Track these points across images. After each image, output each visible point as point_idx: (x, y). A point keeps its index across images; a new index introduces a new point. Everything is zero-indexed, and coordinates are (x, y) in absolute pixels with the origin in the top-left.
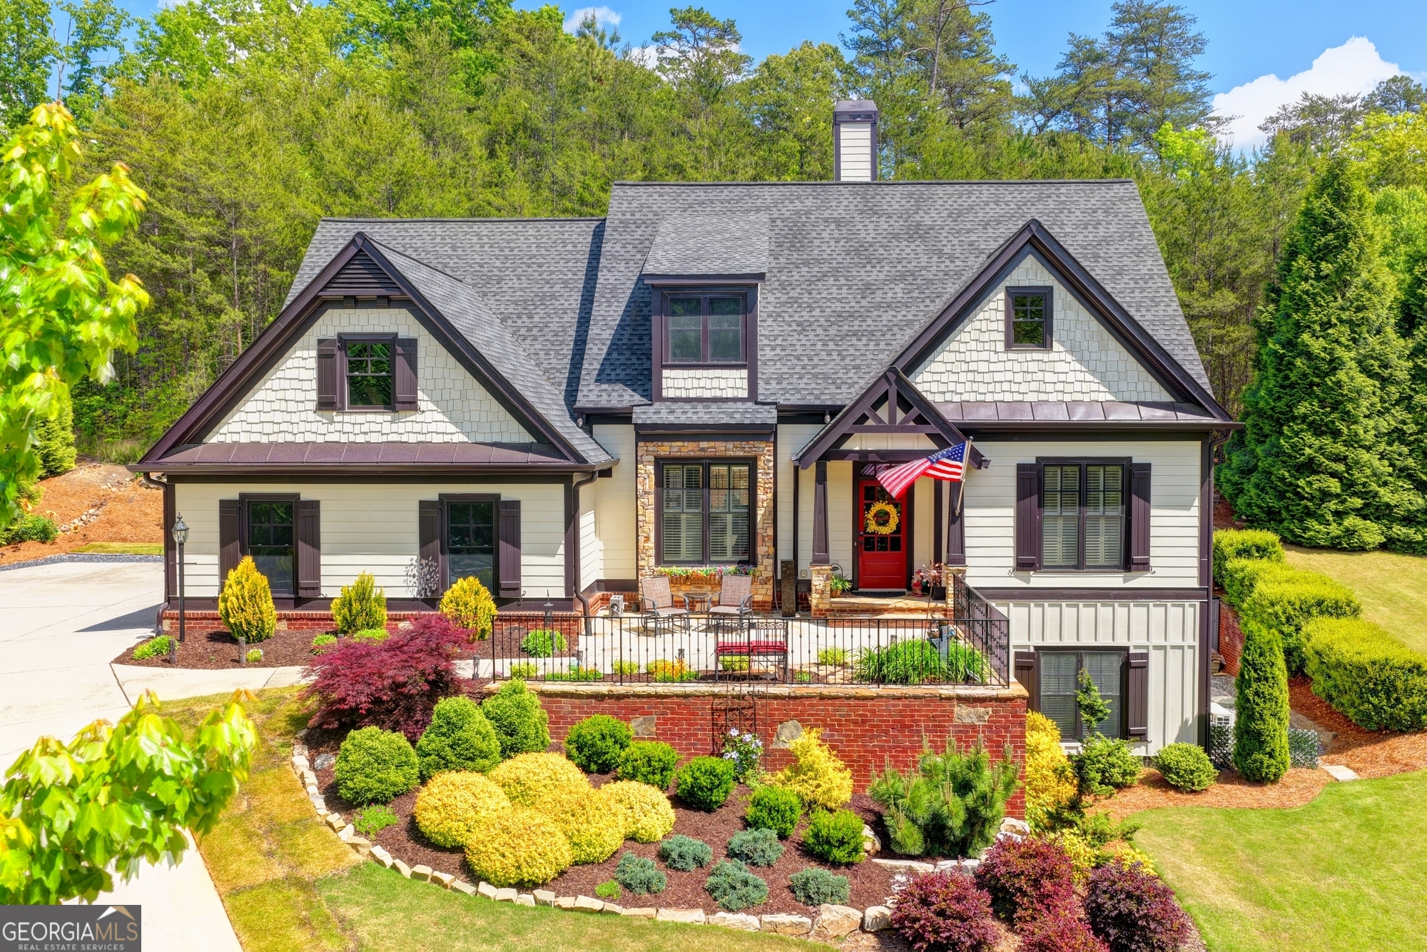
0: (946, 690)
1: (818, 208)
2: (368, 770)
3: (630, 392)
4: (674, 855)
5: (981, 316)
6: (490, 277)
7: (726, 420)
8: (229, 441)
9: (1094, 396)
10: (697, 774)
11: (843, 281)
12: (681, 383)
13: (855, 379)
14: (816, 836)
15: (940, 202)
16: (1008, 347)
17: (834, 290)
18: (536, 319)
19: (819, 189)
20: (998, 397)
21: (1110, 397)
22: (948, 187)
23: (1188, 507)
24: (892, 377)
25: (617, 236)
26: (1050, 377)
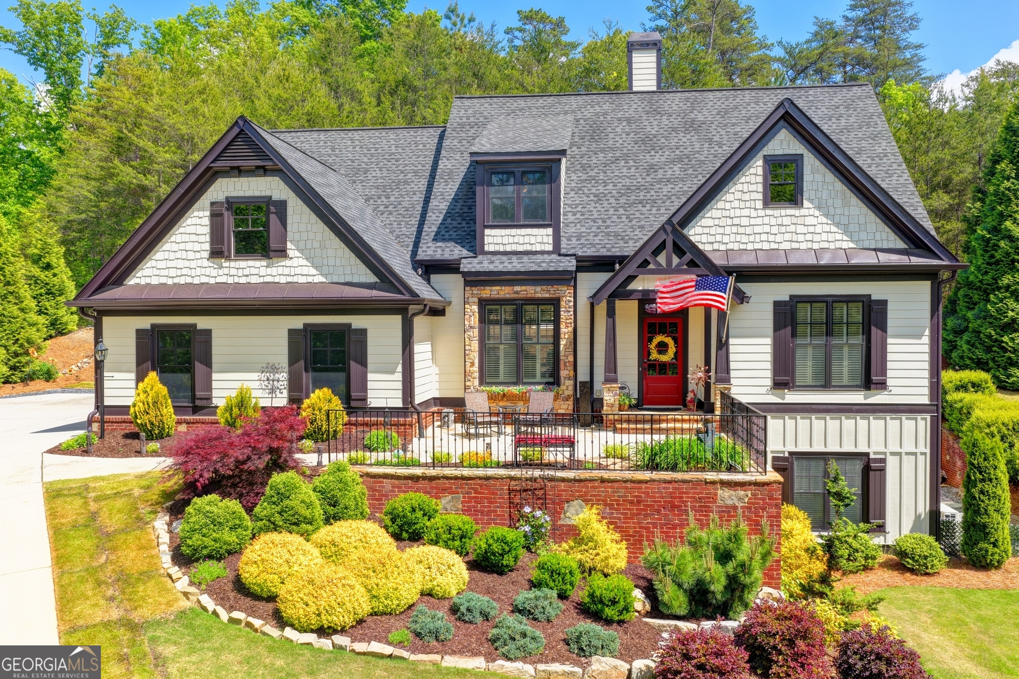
0: (711, 476)
1: (613, 110)
2: (204, 531)
3: (459, 248)
4: (463, 609)
5: (743, 180)
6: (359, 170)
7: (535, 268)
8: (143, 283)
9: (838, 245)
10: (491, 541)
11: (631, 163)
12: (499, 240)
13: (640, 236)
14: (592, 595)
15: (711, 104)
16: (766, 205)
17: (625, 170)
18: (392, 199)
19: (614, 97)
20: (758, 246)
21: (852, 245)
22: (717, 93)
23: (920, 336)
24: (669, 228)
25: (455, 135)
26: (801, 229)
